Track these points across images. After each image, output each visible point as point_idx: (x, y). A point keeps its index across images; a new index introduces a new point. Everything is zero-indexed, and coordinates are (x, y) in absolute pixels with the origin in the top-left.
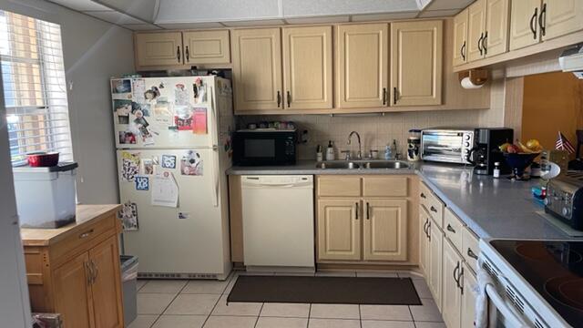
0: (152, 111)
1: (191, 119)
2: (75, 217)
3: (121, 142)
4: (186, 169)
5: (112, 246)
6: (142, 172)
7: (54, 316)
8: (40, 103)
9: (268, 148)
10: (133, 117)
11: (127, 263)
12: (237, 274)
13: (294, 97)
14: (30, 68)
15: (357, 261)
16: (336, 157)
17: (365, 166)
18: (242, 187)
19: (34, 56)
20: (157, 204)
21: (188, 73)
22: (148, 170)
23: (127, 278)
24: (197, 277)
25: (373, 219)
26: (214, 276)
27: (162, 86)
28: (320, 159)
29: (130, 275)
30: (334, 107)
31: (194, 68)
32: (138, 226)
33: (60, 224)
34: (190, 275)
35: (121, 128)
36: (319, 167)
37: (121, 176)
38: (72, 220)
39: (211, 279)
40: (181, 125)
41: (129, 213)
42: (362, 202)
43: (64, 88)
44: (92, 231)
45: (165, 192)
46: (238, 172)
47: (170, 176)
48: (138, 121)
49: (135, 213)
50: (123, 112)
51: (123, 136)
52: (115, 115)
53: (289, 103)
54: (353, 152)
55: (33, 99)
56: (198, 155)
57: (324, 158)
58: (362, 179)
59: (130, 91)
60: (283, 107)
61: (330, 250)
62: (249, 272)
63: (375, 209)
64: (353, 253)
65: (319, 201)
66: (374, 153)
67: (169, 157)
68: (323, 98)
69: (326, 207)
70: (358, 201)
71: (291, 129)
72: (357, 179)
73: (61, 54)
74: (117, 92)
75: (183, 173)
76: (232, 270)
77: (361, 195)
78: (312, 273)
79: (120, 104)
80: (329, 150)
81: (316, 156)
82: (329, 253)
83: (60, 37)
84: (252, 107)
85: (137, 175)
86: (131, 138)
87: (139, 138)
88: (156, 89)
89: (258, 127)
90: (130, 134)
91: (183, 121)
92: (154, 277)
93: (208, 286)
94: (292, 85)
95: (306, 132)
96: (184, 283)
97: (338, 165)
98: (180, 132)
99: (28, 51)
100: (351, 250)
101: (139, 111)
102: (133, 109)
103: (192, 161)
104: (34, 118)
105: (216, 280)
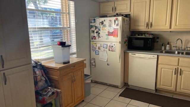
0: (101, 29)
1: (113, 32)
2: (69, 61)
3: (92, 39)
4: (110, 49)
5: (82, 72)
6: (97, 49)
7: (59, 90)
8: (68, 26)
9: (141, 43)
10: (95, 31)
11: (87, 77)
12: (126, 87)
13: (153, 24)
14: (66, 16)
15: (174, 91)
16: (171, 49)
17: (182, 53)
18: (129, 57)
19: (68, 12)
20: (101, 59)
21: (115, 16)
22: (99, 48)
23: (87, 82)
24: (112, 85)
25: (183, 76)
26: (117, 86)
27: (105, 21)
28: (163, 49)
29: (89, 81)
30: (170, 28)
31: (117, 14)
32: (95, 66)
33: (64, 63)
34: (110, 84)
35: (92, 34)
36: (162, 52)
37: (91, 50)
38: (69, 62)
39: (116, 87)
40: (110, 34)
41: (93, 62)
42: (178, 68)
43: (74, 22)
44: (74, 66)
45: (104, 56)
46: (128, 52)
47: (105, 51)
48: (97, 32)
49: (95, 62)
50: (93, 29)
51: (93, 37)
52: (91, 30)
53: (151, 27)
54: (179, 47)
55: (67, 25)
56: (114, 45)
57: (165, 49)
58: (179, 59)
59: (95, 22)
60: (149, 28)
61: (162, 85)
62: (130, 87)
63: (184, 72)
64: (172, 88)
65: (159, 66)
66: (188, 48)
67: (105, 44)
68: (166, 25)
69: (162, 68)
70: (176, 68)
71: (151, 37)
72: (177, 59)
73: (74, 11)
74: (91, 23)
75: (109, 50)
76: (124, 85)
77: (178, 65)
78: (154, 92)
79: (92, 27)
80: (168, 46)
81: (162, 48)
82: (161, 86)
83: (74, 6)
84: (137, 28)
85: (96, 50)
86: (95, 38)
87: (97, 38)
88: (103, 22)
89: (139, 35)
90: (94, 37)
91: (110, 32)
92: (99, 83)
93: (115, 89)
94: (153, 20)
95: (158, 38)
96: (108, 86)
97: (170, 52)
98: (109, 36)
99: (66, 10)
100: (171, 87)
101: (97, 29)
102: (96, 28)
103: (112, 47)
104: (67, 30)
105: (118, 87)
